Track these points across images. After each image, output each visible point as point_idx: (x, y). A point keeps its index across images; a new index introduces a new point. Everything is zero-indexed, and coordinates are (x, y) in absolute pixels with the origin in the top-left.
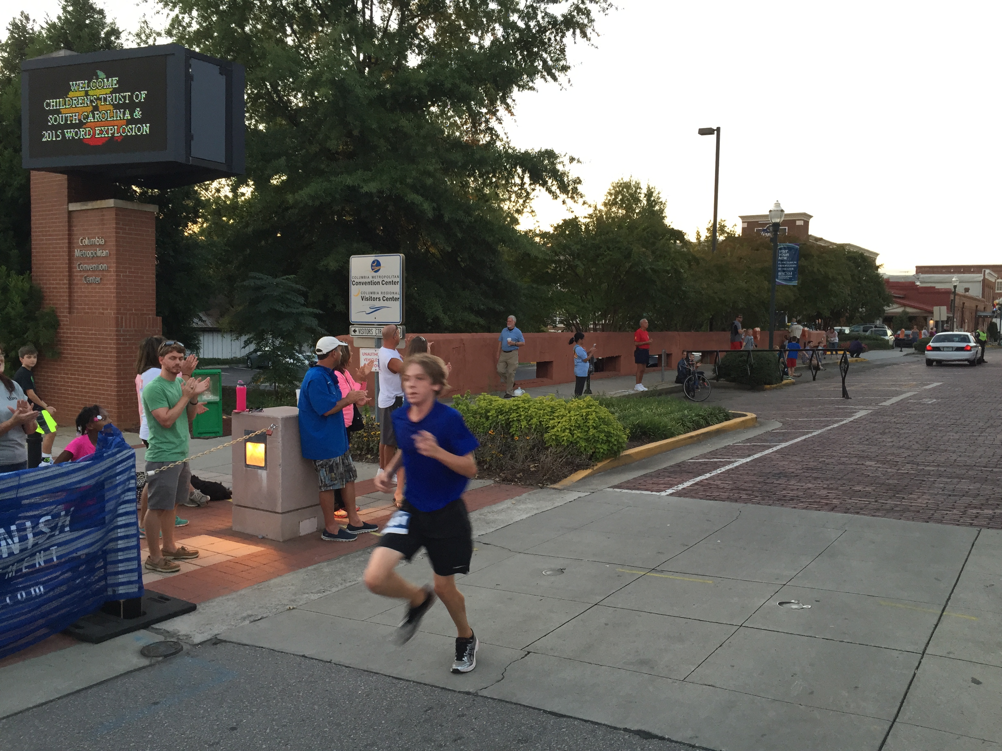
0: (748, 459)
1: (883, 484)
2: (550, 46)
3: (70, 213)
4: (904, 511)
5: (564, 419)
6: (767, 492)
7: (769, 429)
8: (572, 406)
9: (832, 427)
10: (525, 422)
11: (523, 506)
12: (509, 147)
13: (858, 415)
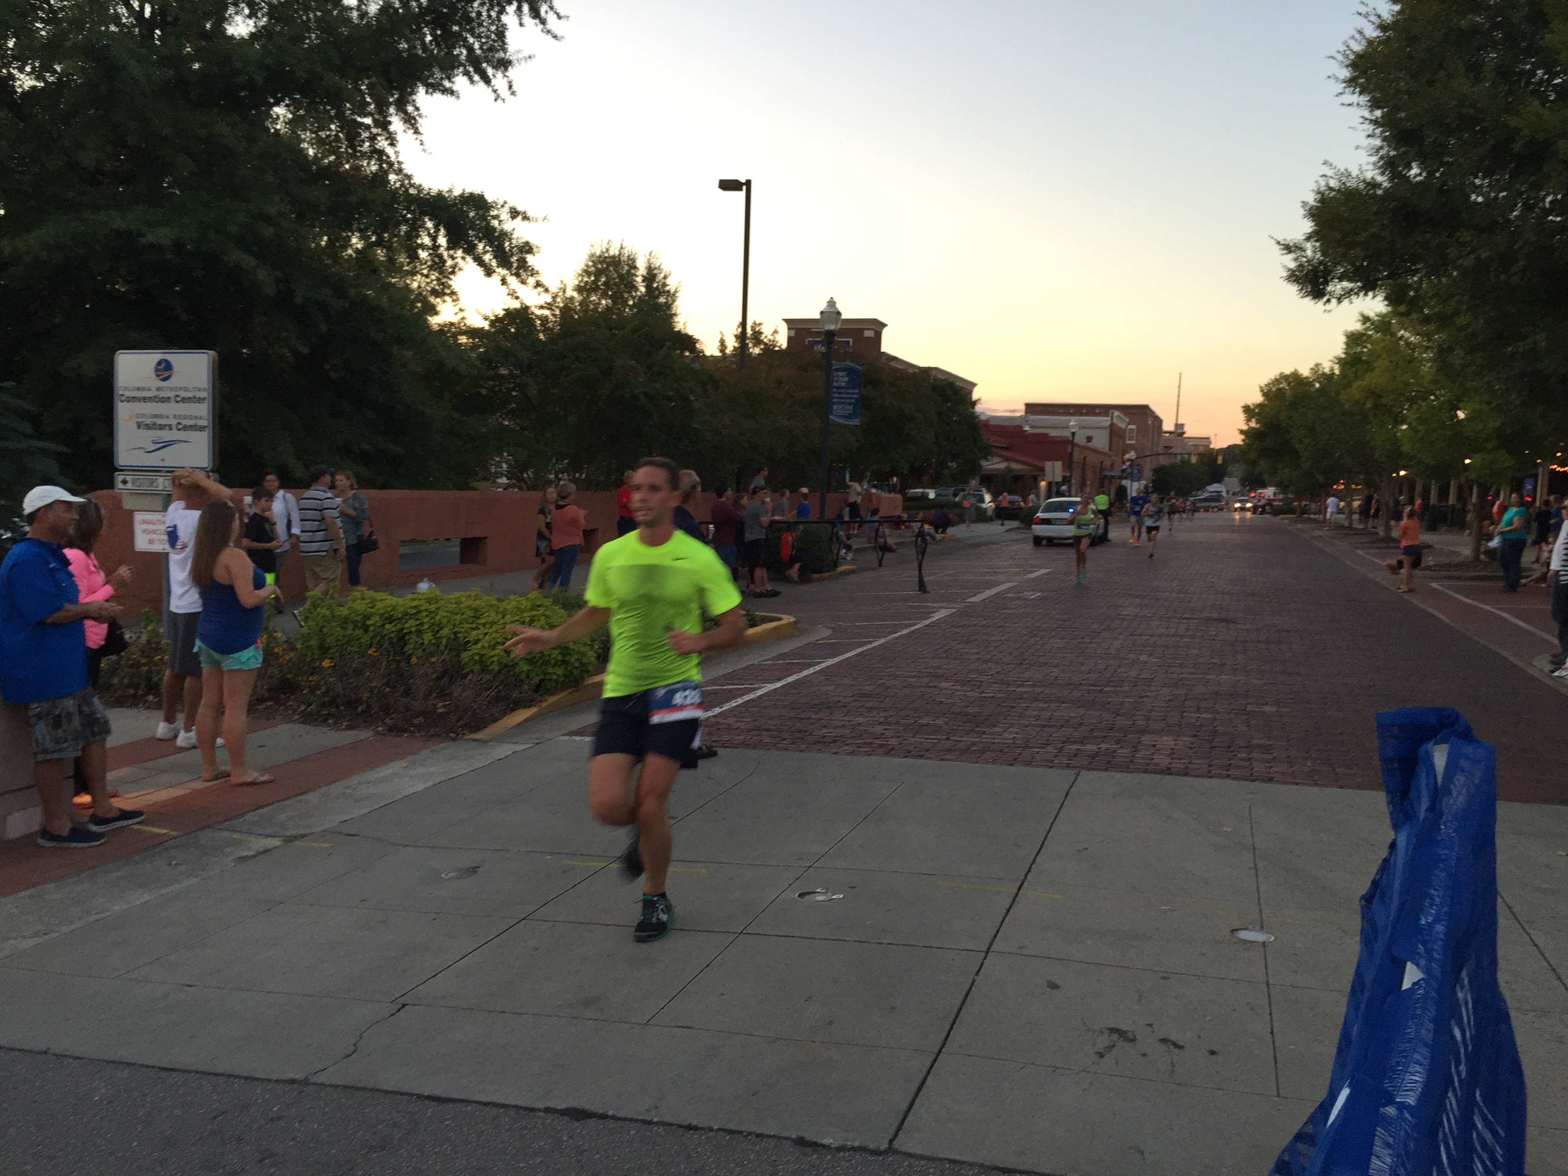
0: (779, 685)
1: (959, 714)
2: (480, 25)
4: (984, 751)
5: (494, 628)
6: (800, 731)
7: (812, 639)
8: (508, 607)
9: (899, 634)
10: (430, 634)
11: (421, 770)
12: (412, 185)
13: (936, 617)
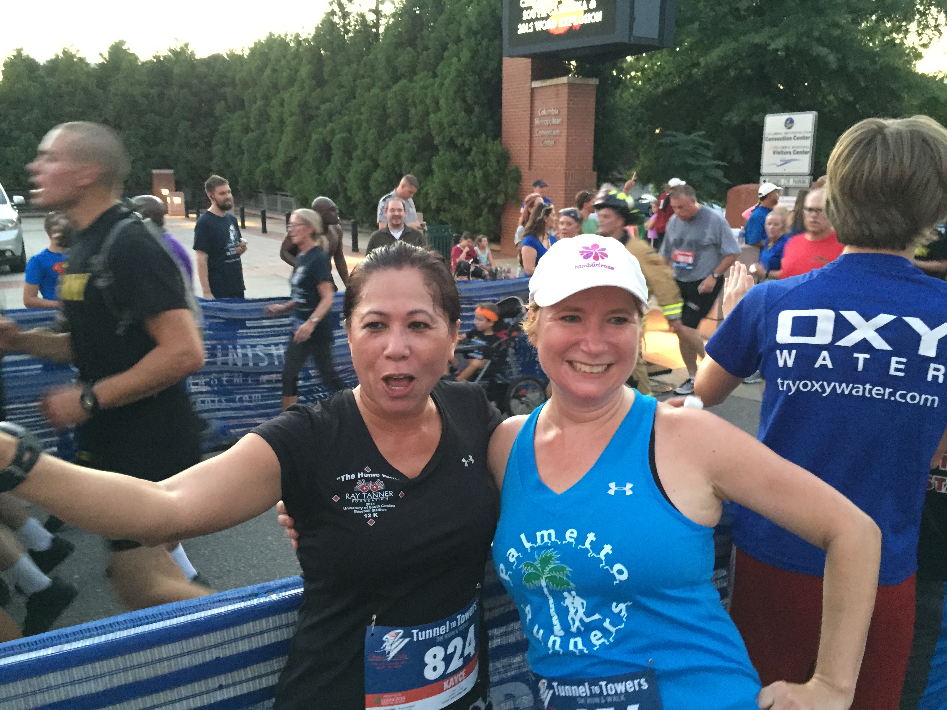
3: (532, 90)
